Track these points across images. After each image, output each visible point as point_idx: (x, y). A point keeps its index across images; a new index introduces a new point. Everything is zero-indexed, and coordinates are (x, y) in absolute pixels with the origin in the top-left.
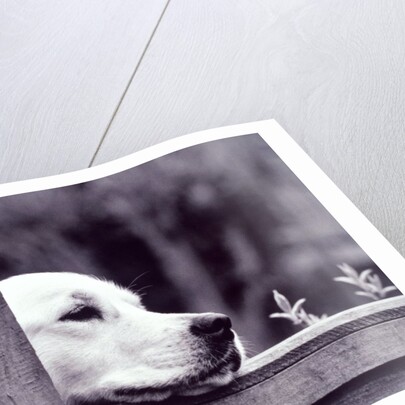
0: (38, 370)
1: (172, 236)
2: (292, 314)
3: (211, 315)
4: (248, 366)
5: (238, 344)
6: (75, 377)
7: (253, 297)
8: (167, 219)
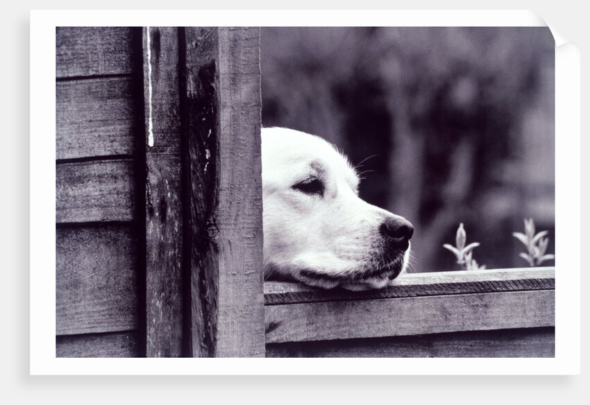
0: (258, 230)
1: (416, 124)
2: (462, 252)
3: (402, 220)
4: (404, 279)
5: (407, 256)
6: (280, 247)
7: (442, 220)
8: (422, 103)
